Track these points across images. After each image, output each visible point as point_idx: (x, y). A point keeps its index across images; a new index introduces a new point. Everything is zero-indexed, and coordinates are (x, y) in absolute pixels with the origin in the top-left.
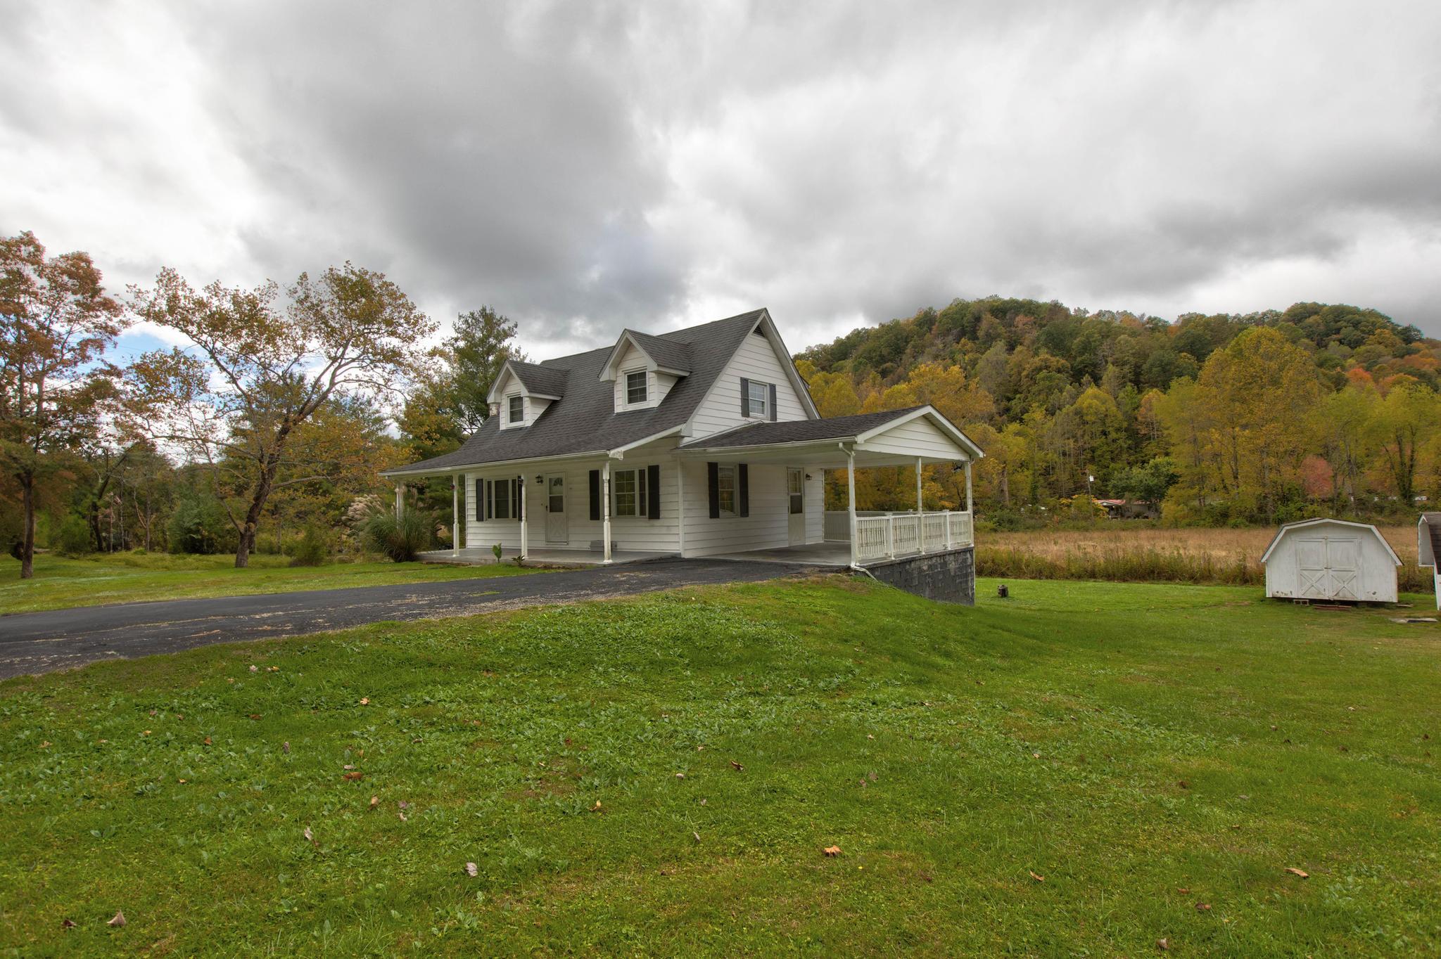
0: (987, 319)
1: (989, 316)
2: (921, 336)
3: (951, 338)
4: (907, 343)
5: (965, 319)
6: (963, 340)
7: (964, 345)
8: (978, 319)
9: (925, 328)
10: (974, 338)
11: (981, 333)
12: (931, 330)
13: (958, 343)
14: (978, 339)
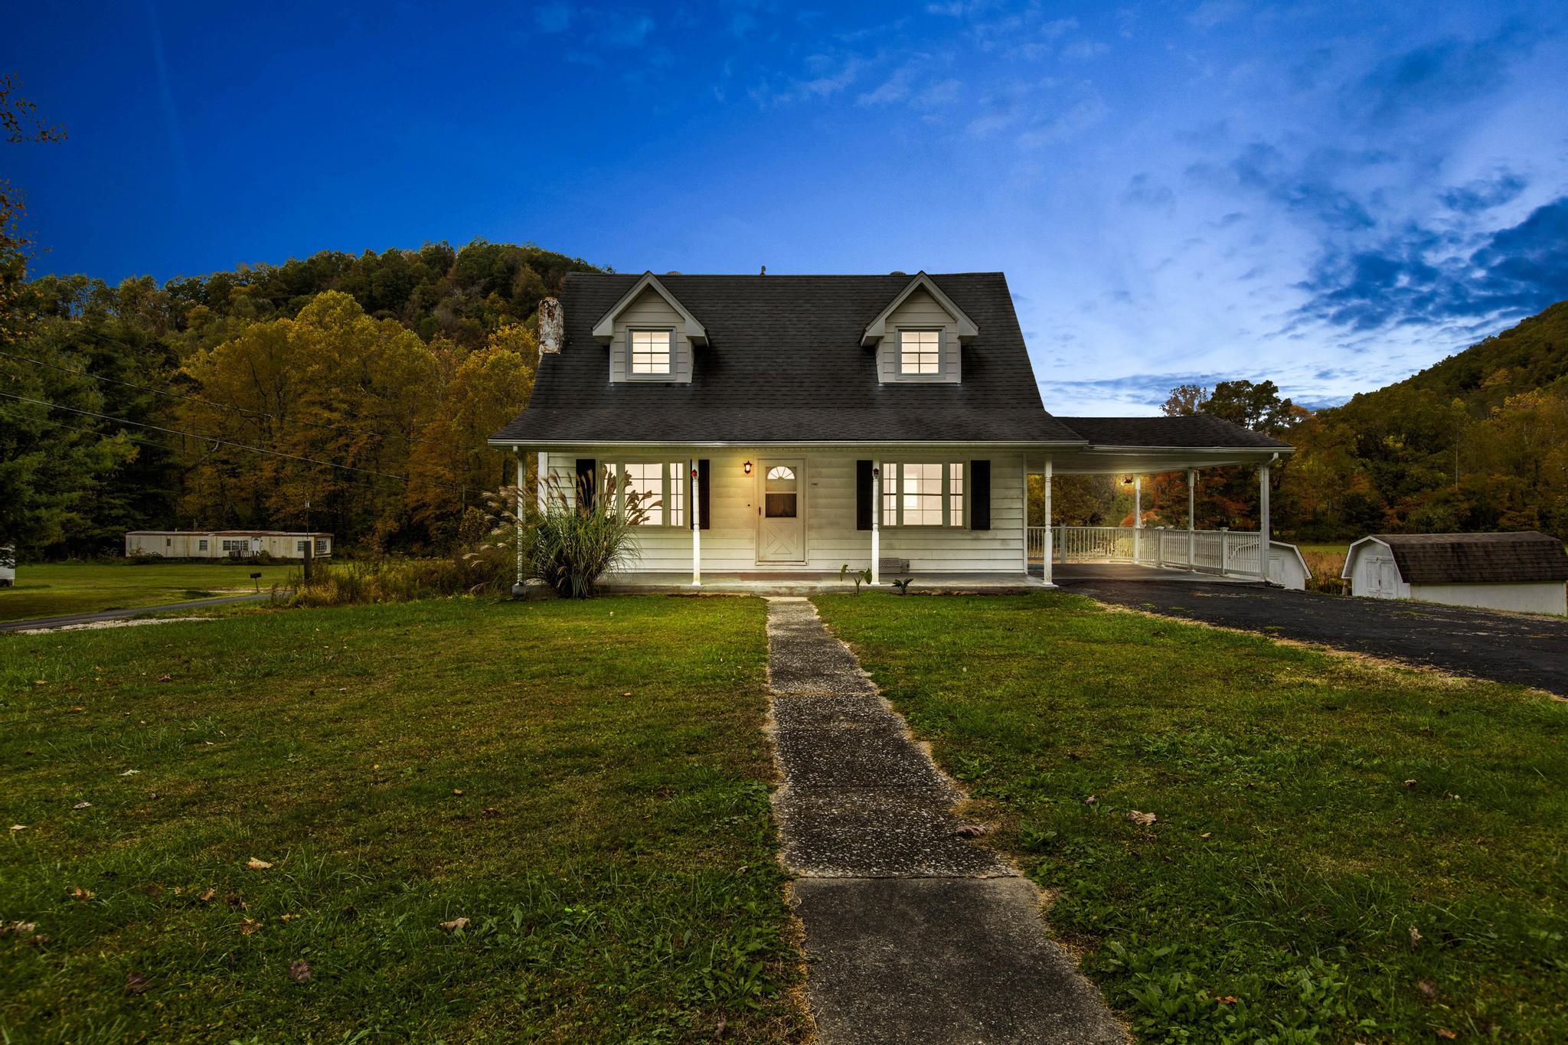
0: (526, 273)
1: (528, 269)
2: (433, 280)
3: (477, 289)
4: (413, 286)
5: (495, 267)
6: (492, 295)
7: (493, 302)
8: (512, 270)
9: (437, 270)
10: (506, 293)
11: (517, 290)
12: (445, 273)
13: (485, 298)
14: (511, 296)
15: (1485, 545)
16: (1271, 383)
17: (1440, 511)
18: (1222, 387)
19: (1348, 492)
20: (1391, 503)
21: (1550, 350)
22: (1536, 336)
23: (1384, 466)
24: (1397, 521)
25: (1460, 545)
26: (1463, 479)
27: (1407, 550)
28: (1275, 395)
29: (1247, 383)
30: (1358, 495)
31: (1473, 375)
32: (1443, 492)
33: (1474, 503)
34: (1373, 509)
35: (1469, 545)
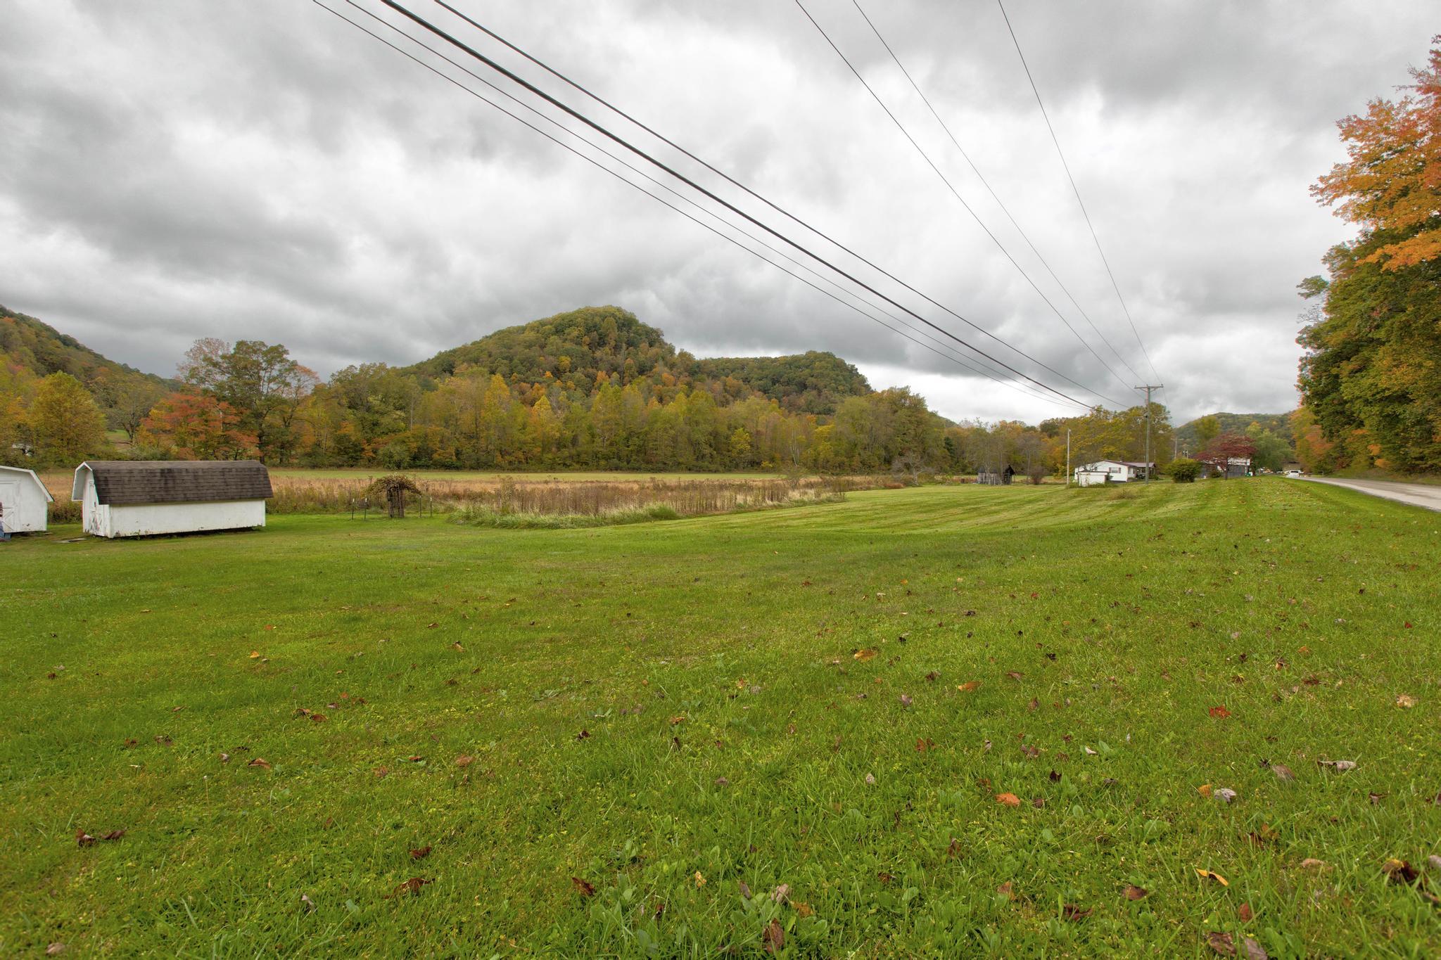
15: (195, 472)
16: (282, 347)
17: (398, 448)
18: (241, 345)
19: (338, 433)
20: (369, 441)
21: (490, 356)
22: (484, 347)
23: (366, 415)
24: (372, 454)
25: (170, 471)
26: (415, 428)
27: (112, 475)
28: (285, 356)
29: (263, 344)
30: (345, 436)
31: (451, 365)
32: (401, 436)
33: (420, 443)
34: (356, 446)
35: (180, 471)
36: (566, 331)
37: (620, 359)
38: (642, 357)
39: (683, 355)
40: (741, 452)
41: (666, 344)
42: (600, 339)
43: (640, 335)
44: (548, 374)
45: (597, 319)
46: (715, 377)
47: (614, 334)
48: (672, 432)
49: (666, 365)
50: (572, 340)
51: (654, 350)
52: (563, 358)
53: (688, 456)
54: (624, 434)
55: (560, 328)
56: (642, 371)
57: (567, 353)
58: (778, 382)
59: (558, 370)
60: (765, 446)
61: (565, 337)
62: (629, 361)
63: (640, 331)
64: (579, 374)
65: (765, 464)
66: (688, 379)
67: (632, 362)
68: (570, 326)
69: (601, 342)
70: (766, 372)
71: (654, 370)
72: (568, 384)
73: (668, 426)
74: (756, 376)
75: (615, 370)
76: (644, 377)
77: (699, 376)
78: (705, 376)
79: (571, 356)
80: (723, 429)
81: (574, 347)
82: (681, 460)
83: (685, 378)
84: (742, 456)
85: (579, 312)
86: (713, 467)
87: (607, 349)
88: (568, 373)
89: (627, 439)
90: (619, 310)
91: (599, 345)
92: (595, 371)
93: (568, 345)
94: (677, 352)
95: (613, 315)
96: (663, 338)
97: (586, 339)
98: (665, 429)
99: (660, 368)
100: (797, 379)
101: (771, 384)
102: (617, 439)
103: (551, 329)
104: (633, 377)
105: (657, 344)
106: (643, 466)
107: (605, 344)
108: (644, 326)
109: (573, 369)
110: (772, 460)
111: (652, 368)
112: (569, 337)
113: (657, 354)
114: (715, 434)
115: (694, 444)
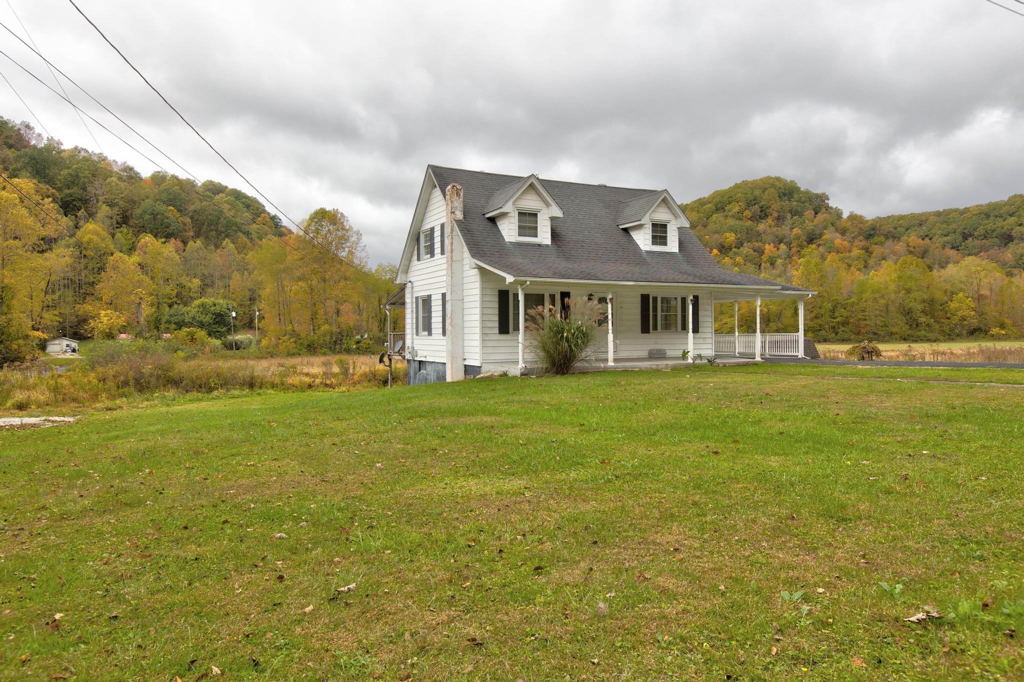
36: (727, 208)
37: (784, 230)
38: (810, 226)
39: (853, 217)
40: (964, 319)
41: (832, 208)
42: (761, 211)
43: (803, 203)
44: (715, 251)
45: (757, 193)
46: (896, 238)
47: (776, 206)
48: (882, 301)
49: (837, 230)
50: (733, 216)
51: (820, 217)
52: (728, 235)
53: (900, 325)
54: (829, 306)
55: (719, 206)
56: (810, 241)
57: (731, 229)
58: (970, 235)
59: (724, 247)
60: (991, 311)
61: (726, 213)
62: (797, 231)
63: (803, 199)
64: (746, 249)
65: (995, 331)
66: (864, 243)
67: (800, 231)
68: (730, 203)
69: (763, 214)
70: (953, 226)
71: (823, 237)
72: (737, 260)
73: (877, 295)
74: (940, 232)
75: (781, 242)
76: (814, 246)
77: (876, 239)
78: (882, 238)
79: (735, 232)
80: (939, 296)
81: (737, 222)
82: (894, 330)
83: (860, 242)
84: (965, 323)
85: (737, 186)
86: (931, 336)
87: (770, 221)
88: (734, 250)
89: (833, 311)
90: (778, 179)
91: (761, 218)
92: (760, 244)
93: (731, 222)
94: (845, 215)
95: (773, 186)
96: (829, 202)
97: (747, 213)
98: (875, 299)
99: (829, 234)
100: (999, 230)
101: (961, 238)
102: (822, 311)
103: (710, 208)
104: (802, 247)
105: (824, 210)
106: (853, 337)
107: (766, 216)
108: (807, 192)
109: (740, 245)
110: (1002, 326)
111: (821, 235)
112: (730, 214)
113: (825, 220)
114: (932, 302)
115: (907, 313)
